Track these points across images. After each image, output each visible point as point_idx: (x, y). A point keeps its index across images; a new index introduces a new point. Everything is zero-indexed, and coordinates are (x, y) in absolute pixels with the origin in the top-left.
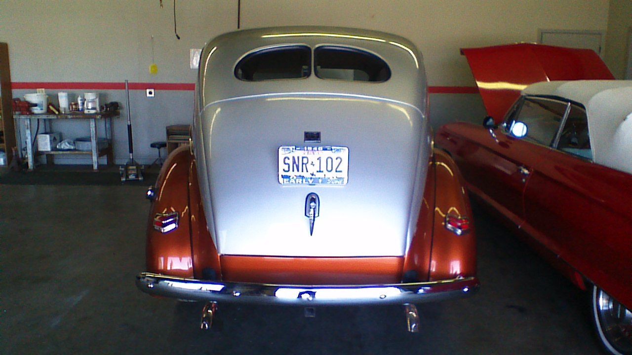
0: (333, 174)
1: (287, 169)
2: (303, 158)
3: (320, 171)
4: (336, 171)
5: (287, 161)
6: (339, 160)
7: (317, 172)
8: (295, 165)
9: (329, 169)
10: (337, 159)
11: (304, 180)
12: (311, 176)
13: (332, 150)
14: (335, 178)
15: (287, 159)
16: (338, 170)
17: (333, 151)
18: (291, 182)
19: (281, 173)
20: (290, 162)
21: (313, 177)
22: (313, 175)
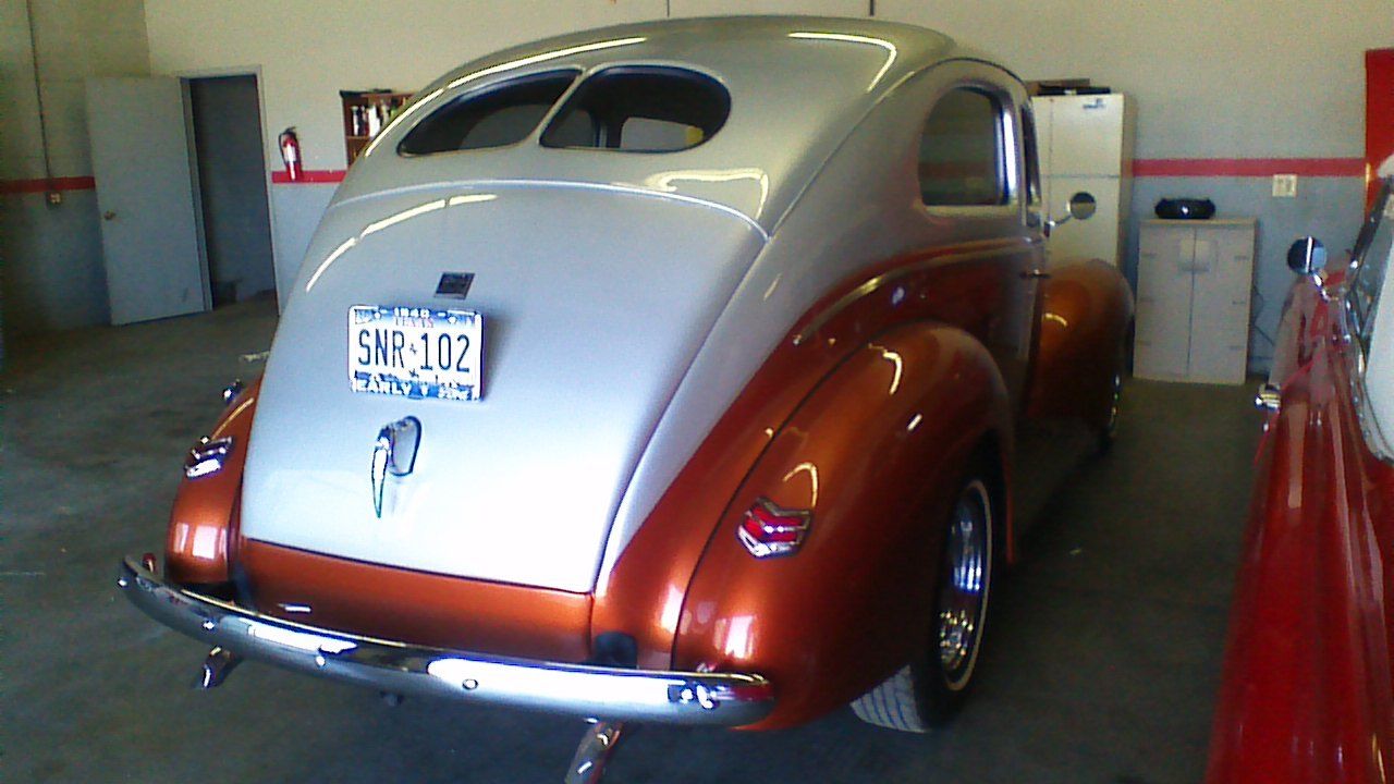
0: (451, 376)
1: (365, 359)
2: (394, 333)
3: (427, 367)
4: (458, 369)
5: (365, 340)
6: (463, 341)
7: (422, 368)
8: (379, 350)
9: (445, 363)
10: (459, 339)
11: (394, 386)
12: (409, 378)
13: (446, 317)
14: (454, 385)
15: (364, 336)
16: (461, 366)
17: (452, 320)
18: (370, 388)
19: (355, 366)
20: (371, 341)
21: (415, 379)
22: (413, 374)
